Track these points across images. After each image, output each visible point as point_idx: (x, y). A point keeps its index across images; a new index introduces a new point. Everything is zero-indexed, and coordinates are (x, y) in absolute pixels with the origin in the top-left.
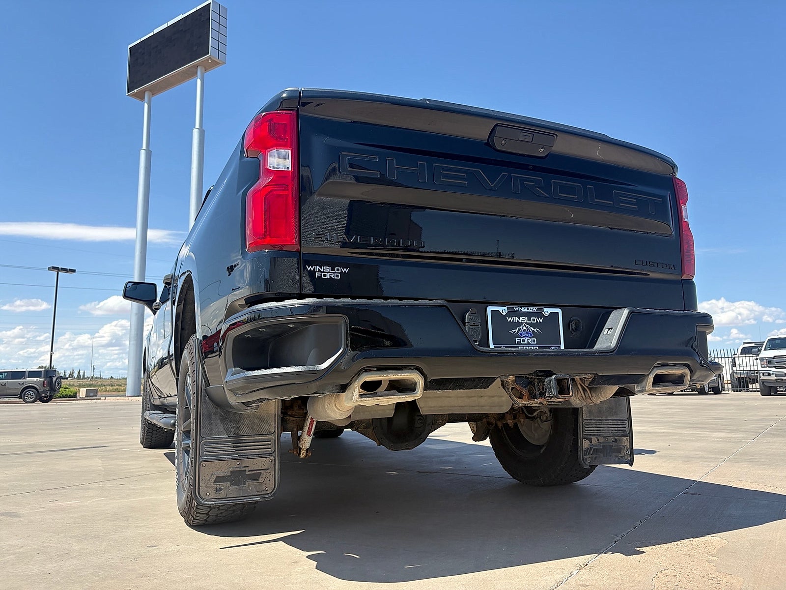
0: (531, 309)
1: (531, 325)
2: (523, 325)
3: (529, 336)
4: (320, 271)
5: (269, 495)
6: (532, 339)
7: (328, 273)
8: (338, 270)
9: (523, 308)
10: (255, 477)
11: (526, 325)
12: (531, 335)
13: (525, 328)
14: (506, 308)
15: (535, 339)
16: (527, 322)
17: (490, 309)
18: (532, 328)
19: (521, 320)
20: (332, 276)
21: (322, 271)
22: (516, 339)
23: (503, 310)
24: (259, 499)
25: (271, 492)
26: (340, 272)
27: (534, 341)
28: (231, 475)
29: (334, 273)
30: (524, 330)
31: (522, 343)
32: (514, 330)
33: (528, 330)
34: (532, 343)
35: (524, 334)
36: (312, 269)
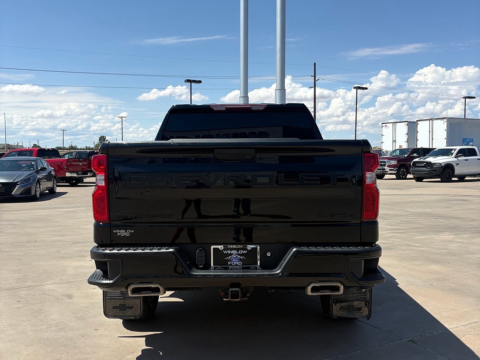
0: (239, 246)
1: (239, 255)
2: (234, 255)
3: (237, 260)
4: (119, 232)
5: (138, 316)
6: (239, 262)
7: (123, 233)
8: (128, 231)
9: (234, 246)
10: (131, 308)
11: (236, 255)
12: (238, 260)
13: (235, 256)
14: (222, 246)
15: (241, 262)
16: (236, 253)
17: (212, 247)
18: (239, 256)
19: (233, 252)
20: (126, 235)
21: (121, 232)
22: (229, 262)
23: (221, 247)
24: (133, 318)
25: (139, 315)
26: (129, 232)
27: (240, 263)
28: (120, 306)
29: (126, 233)
30: (234, 258)
31: (232, 264)
32: (228, 258)
33: (236, 257)
34: (239, 264)
35: (234, 260)
36: (116, 232)
